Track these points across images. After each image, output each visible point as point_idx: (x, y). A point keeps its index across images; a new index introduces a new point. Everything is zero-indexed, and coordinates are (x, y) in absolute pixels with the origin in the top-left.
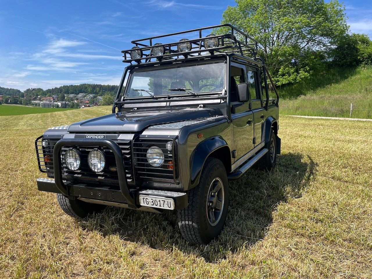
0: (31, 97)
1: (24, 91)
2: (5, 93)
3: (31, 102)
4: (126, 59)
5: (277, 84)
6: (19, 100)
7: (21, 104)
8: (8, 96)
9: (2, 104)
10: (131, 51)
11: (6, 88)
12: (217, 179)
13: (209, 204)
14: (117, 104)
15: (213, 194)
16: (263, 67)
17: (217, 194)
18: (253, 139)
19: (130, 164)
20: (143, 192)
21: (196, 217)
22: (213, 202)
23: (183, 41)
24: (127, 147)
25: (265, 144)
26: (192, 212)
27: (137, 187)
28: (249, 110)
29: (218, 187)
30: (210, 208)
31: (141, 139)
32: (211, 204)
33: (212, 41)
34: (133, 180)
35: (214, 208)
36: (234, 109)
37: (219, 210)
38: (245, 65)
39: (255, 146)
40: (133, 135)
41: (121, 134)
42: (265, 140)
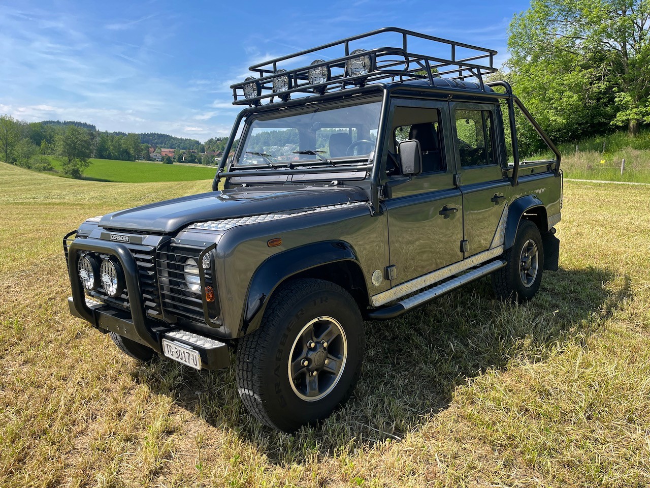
0: (214, 151)
1: (205, 143)
2: (179, 146)
3: (214, 160)
4: (236, 99)
5: (645, 121)
6: (198, 156)
7: (200, 163)
8: (182, 151)
9: (174, 163)
10: (244, 84)
11: (180, 138)
12: (325, 318)
13: (302, 362)
14: (219, 177)
15: (313, 345)
16: (507, 100)
17: (325, 345)
18: (462, 242)
19: (155, 287)
20: (171, 334)
21: (257, 385)
22: (310, 359)
23: (316, 64)
24: (149, 257)
25: (503, 251)
26: (253, 375)
27: (171, 324)
28: (455, 186)
29: (330, 333)
30: (304, 369)
31: (172, 246)
32: (306, 363)
33: (359, 62)
34: (160, 313)
35: (316, 370)
36: (389, 189)
37: (334, 374)
38: (446, 101)
39: (466, 256)
40: (162, 237)
41: (147, 236)
42: (504, 244)
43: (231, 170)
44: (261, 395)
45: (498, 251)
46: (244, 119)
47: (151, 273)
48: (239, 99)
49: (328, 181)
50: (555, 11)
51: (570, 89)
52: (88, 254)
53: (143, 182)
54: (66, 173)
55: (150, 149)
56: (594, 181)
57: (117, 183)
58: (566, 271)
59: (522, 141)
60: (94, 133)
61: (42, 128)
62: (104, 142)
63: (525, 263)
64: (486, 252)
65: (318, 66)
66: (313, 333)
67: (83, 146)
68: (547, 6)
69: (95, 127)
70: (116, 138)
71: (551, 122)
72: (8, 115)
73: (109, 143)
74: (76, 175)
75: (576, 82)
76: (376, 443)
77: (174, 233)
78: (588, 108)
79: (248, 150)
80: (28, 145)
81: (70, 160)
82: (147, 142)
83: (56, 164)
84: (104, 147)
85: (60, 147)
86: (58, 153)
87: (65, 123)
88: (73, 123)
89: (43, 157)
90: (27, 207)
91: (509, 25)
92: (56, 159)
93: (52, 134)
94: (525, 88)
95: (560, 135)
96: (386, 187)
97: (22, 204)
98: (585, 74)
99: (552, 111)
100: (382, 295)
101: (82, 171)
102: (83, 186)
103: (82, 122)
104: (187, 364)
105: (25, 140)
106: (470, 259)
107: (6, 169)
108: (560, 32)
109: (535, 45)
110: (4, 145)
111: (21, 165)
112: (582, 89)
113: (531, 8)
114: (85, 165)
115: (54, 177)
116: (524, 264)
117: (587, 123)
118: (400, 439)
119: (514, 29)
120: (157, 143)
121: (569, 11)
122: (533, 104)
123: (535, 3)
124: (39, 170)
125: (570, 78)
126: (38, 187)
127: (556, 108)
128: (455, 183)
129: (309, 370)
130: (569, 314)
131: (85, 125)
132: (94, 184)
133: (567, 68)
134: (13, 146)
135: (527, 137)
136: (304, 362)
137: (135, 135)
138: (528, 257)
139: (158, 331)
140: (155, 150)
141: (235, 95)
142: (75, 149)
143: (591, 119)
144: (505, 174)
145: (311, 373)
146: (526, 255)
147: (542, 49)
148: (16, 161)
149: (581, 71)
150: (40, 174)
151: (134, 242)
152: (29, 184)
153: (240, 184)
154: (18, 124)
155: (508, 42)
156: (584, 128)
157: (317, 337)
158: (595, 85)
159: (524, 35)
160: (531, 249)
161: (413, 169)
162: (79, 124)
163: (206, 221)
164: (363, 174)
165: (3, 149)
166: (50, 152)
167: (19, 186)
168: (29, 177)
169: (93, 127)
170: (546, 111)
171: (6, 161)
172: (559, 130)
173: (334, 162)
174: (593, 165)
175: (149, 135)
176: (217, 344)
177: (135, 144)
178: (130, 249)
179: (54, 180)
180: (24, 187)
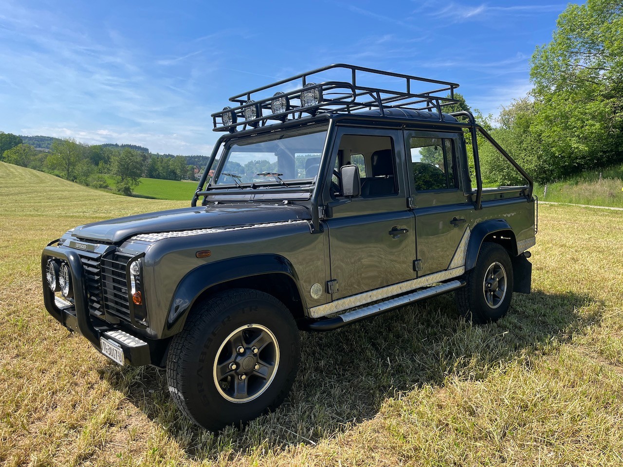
4: (215, 126)
10: (222, 113)
12: (254, 326)
13: (230, 365)
14: (197, 196)
15: (242, 350)
16: (469, 128)
17: (256, 351)
18: (414, 262)
19: (100, 290)
20: (109, 333)
21: (181, 383)
22: (238, 363)
23: (277, 96)
24: (95, 263)
25: (463, 272)
26: (177, 374)
27: (115, 324)
28: (409, 209)
29: (262, 340)
30: (233, 373)
31: (116, 255)
32: (234, 367)
33: (310, 95)
34: (103, 314)
35: (246, 374)
36: (330, 209)
37: (265, 379)
38: (400, 129)
39: (419, 275)
40: (108, 246)
41: (99, 245)
42: (465, 265)
43: (209, 189)
44: (183, 393)
45: (460, 272)
46: (223, 144)
47: (97, 278)
48: (218, 126)
49: (280, 201)
50: (577, 43)
51: (593, 118)
52: (54, 260)
53: (185, 200)
54: (119, 191)
55: (195, 170)
56: (612, 208)
57: (162, 200)
58: (546, 295)
59: (545, 167)
60: (146, 155)
61: (102, 150)
62: (154, 162)
63: (491, 284)
64: (444, 272)
65: (278, 98)
66: (242, 338)
67: (136, 167)
68: (568, 39)
69: (148, 150)
70: (165, 160)
71: (573, 149)
72: (72, 139)
73: (159, 164)
74: (127, 192)
75: (599, 111)
76: (289, 447)
77: (120, 243)
78: (612, 136)
79: (225, 172)
80: (88, 164)
81: (123, 179)
82: (193, 163)
83: (111, 182)
84: (154, 167)
85: (115, 168)
86: (112, 173)
87: (123, 146)
88: (129, 146)
89: (100, 175)
90: (75, 219)
91: (532, 57)
92: (112, 178)
93: (110, 155)
94: (547, 117)
95: (584, 163)
96: (327, 206)
97: (72, 217)
98: (607, 104)
99: (574, 138)
100: (321, 308)
101: (133, 189)
102: (132, 202)
103: (137, 146)
104: (115, 360)
105: (85, 160)
106: (424, 279)
107: (66, 186)
108: (583, 63)
109: (558, 75)
110: (67, 164)
111: (81, 183)
112: (605, 118)
113: (553, 40)
114: (136, 184)
115: (108, 194)
116: (489, 285)
117: (612, 151)
118: (314, 443)
119: (536, 61)
120: (202, 165)
121: (591, 43)
122: (554, 131)
123: (558, 36)
124: (96, 187)
125: (592, 107)
126: (93, 202)
127: (578, 136)
128: (408, 206)
129: (238, 374)
130: (529, 336)
131: (139, 148)
132: (141, 201)
133: (590, 97)
134: (74, 166)
135: (550, 164)
136: (232, 365)
137: (182, 157)
138: (494, 279)
139: (100, 330)
140: (199, 171)
141: (215, 123)
142: (128, 169)
143: (616, 147)
144: (470, 198)
145: (240, 376)
146: (493, 277)
147: (564, 79)
148: (76, 179)
149: (602, 101)
150: (96, 191)
151: (90, 250)
152: (86, 200)
153: (213, 202)
154: (80, 146)
155: (531, 73)
156: (609, 156)
157: (248, 342)
158: (618, 114)
159: (546, 66)
160: (499, 271)
161: (352, 191)
162: (135, 147)
163: (148, 233)
164: (307, 195)
165: (65, 168)
166: (106, 171)
167: (76, 201)
168: (86, 193)
169: (147, 150)
170: (568, 138)
171: (67, 179)
172: (583, 157)
173: (287, 184)
174: (615, 192)
175: (195, 157)
176: (142, 343)
177: (182, 164)
178: (80, 255)
179: (107, 197)
180: (81, 202)
